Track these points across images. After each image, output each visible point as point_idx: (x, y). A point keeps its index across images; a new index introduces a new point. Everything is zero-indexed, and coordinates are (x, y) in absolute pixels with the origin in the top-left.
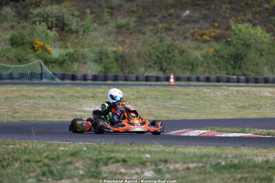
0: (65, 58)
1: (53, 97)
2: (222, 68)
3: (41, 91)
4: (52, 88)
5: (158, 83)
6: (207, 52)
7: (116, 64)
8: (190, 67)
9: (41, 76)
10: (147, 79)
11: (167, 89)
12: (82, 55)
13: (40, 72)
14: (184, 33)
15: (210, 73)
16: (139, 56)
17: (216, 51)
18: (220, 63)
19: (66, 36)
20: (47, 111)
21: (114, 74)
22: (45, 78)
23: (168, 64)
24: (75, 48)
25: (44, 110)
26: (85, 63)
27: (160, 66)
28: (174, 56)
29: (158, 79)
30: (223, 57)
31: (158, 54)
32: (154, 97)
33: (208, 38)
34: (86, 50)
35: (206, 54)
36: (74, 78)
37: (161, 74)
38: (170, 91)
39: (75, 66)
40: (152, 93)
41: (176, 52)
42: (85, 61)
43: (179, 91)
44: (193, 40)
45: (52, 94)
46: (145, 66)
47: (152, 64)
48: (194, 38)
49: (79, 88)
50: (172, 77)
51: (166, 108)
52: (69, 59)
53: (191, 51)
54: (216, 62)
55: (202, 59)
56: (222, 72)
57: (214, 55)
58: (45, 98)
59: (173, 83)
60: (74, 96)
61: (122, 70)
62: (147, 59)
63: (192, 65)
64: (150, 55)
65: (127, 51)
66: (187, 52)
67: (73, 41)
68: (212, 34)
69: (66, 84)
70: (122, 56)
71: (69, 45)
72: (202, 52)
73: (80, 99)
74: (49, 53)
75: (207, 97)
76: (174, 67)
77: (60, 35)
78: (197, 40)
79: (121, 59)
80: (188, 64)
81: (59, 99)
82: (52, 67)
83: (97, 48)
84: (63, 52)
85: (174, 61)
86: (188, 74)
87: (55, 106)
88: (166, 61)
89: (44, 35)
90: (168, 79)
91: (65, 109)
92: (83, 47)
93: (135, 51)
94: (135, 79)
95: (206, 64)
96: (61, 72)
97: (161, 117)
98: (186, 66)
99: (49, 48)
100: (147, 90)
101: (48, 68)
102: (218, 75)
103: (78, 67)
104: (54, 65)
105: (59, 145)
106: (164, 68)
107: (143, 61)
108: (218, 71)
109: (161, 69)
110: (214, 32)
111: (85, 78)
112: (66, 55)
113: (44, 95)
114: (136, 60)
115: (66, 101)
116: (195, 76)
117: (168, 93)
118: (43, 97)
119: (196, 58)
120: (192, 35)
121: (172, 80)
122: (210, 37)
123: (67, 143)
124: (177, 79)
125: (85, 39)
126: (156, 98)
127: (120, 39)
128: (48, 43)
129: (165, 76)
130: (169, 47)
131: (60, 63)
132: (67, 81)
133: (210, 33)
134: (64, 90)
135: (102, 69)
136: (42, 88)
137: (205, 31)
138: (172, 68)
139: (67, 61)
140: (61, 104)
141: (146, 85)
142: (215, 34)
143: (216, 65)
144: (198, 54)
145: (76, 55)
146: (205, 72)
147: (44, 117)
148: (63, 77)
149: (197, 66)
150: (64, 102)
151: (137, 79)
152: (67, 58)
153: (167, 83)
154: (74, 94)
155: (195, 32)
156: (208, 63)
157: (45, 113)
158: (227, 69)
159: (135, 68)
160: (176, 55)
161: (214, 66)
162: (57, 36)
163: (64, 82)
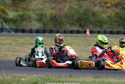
0: (17, 18)
1: (10, 44)
2: (120, 25)
3: (2, 39)
4: (9, 38)
5: (79, 35)
6: (111, 14)
7: (51, 22)
8: (100, 24)
9: (2, 30)
10: (72, 32)
11: (85, 38)
12: (29, 16)
13: (1, 27)
14: (94, 2)
15: (112, 28)
16: (66, 17)
17: (117, 14)
18: (119, 22)
19: (18, 3)
20: (7, 53)
21: (50, 29)
22: (4, 31)
23: (85, 22)
24: (24, 11)
25: (5, 53)
26: (31, 22)
27: (79, 24)
28: (89, 17)
29: (78, 32)
30: (121, 18)
31: (78, 16)
32: (77, 44)
33: (110, 5)
34: (31, 12)
35: (110, 16)
36: (23, 31)
37: (80, 29)
38: (87, 40)
39: (24, 23)
40: (76, 41)
41: (90, 15)
42: (30, 20)
43: (93, 40)
44: (100, 7)
45: (10, 42)
46: (70, 23)
47: (74, 22)
48: (101, 5)
49: (27, 38)
50: (88, 30)
51: (86, 51)
52: (20, 19)
53: (100, 14)
54: (116, 21)
55: (107, 19)
56: (120, 28)
57: (115, 17)
58: (5, 45)
59: (89, 35)
60: (24, 43)
61: (55, 26)
62: (71, 19)
63: (101, 23)
64: (73, 16)
65: (58, 13)
66: (97, 14)
67: (22, 7)
68: (112, 3)
69: (18, 35)
70: (55, 17)
71: (20, 9)
72: (107, 14)
73: (28, 45)
74: (7, 14)
75: (112, 44)
76: (89, 24)
77: (14, 3)
78: (103, 6)
79: (54, 19)
80: (98, 22)
81: (14, 45)
82: (9, 24)
83: (39, 12)
84: (16, 14)
85: (89, 20)
86: (98, 29)
87: (12, 50)
88: (83, 20)
89: (3, 2)
90: (85, 32)
91: (19, 52)
92: (29, 11)
93: (64, 14)
94: (63, 32)
95: (110, 22)
96: (15, 27)
97: (82, 57)
98: (97, 24)
99: (7, 11)
100: (72, 39)
101: (7, 25)
102: (118, 29)
103: (26, 24)
104: (10, 22)
105: (20, 77)
106: (82, 25)
107: (68, 20)
108: (117, 27)
109: (81, 26)
110: (114, 1)
111: (31, 31)
112: (18, 16)
113: (5, 42)
114: (64, 20)
115: (19, 47)
116: (103, 30)
117: (86, 41)
118: (4, 44)
119: (104, 18)
120: (100, 3)
121: (88, 33)
122: (111, 4)
123: (26, 75)
124: (91, 32)
125: (30, 6)
126: (79, 45)
127: (53, 6)
128: (6, 8)
129: (83, 30)
130: (86, 10)
131: (14, 21)
132: (19, 34)
133: (111, 2)
134: (17, 39)
135: (42, 25)
136: (3, 38)
137: (108, 1)
138: (88, 25)
139: (19, 20)
140: (16, 48)
141: (71, 36)
142: (115, 3)
143: (117, 23)
144: (104, 16)
145: (25, 16)
146: (109, 28)
147: (5, 57)
148: (16, 31)
149: (104, 23)
150: (18, 47)
151: (65, 32)
152: (19, 18)
153: (84, 35)
154: (24, 42)
155: (101, 1)
156: (111, 22)
157: (6, 54)
158: (123, 26)
159: (63, 24)
160: (90, 16)
161: (115, 24)
162: (12, 3)
163: (17, 34)
